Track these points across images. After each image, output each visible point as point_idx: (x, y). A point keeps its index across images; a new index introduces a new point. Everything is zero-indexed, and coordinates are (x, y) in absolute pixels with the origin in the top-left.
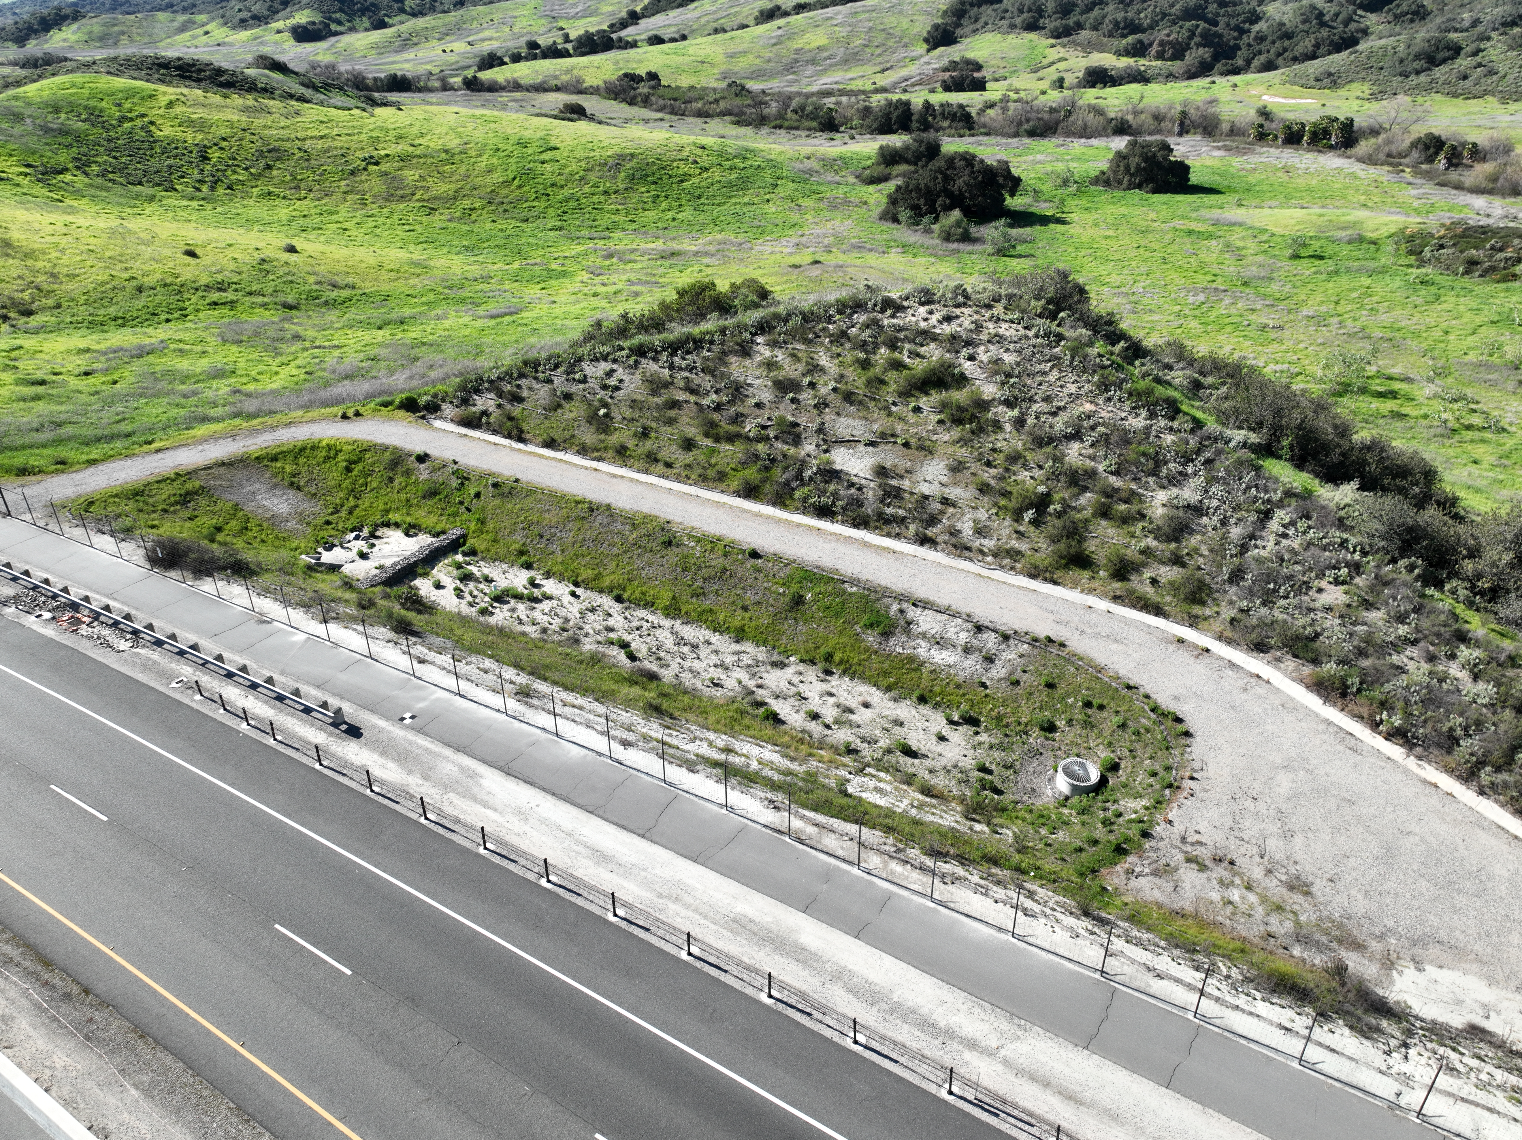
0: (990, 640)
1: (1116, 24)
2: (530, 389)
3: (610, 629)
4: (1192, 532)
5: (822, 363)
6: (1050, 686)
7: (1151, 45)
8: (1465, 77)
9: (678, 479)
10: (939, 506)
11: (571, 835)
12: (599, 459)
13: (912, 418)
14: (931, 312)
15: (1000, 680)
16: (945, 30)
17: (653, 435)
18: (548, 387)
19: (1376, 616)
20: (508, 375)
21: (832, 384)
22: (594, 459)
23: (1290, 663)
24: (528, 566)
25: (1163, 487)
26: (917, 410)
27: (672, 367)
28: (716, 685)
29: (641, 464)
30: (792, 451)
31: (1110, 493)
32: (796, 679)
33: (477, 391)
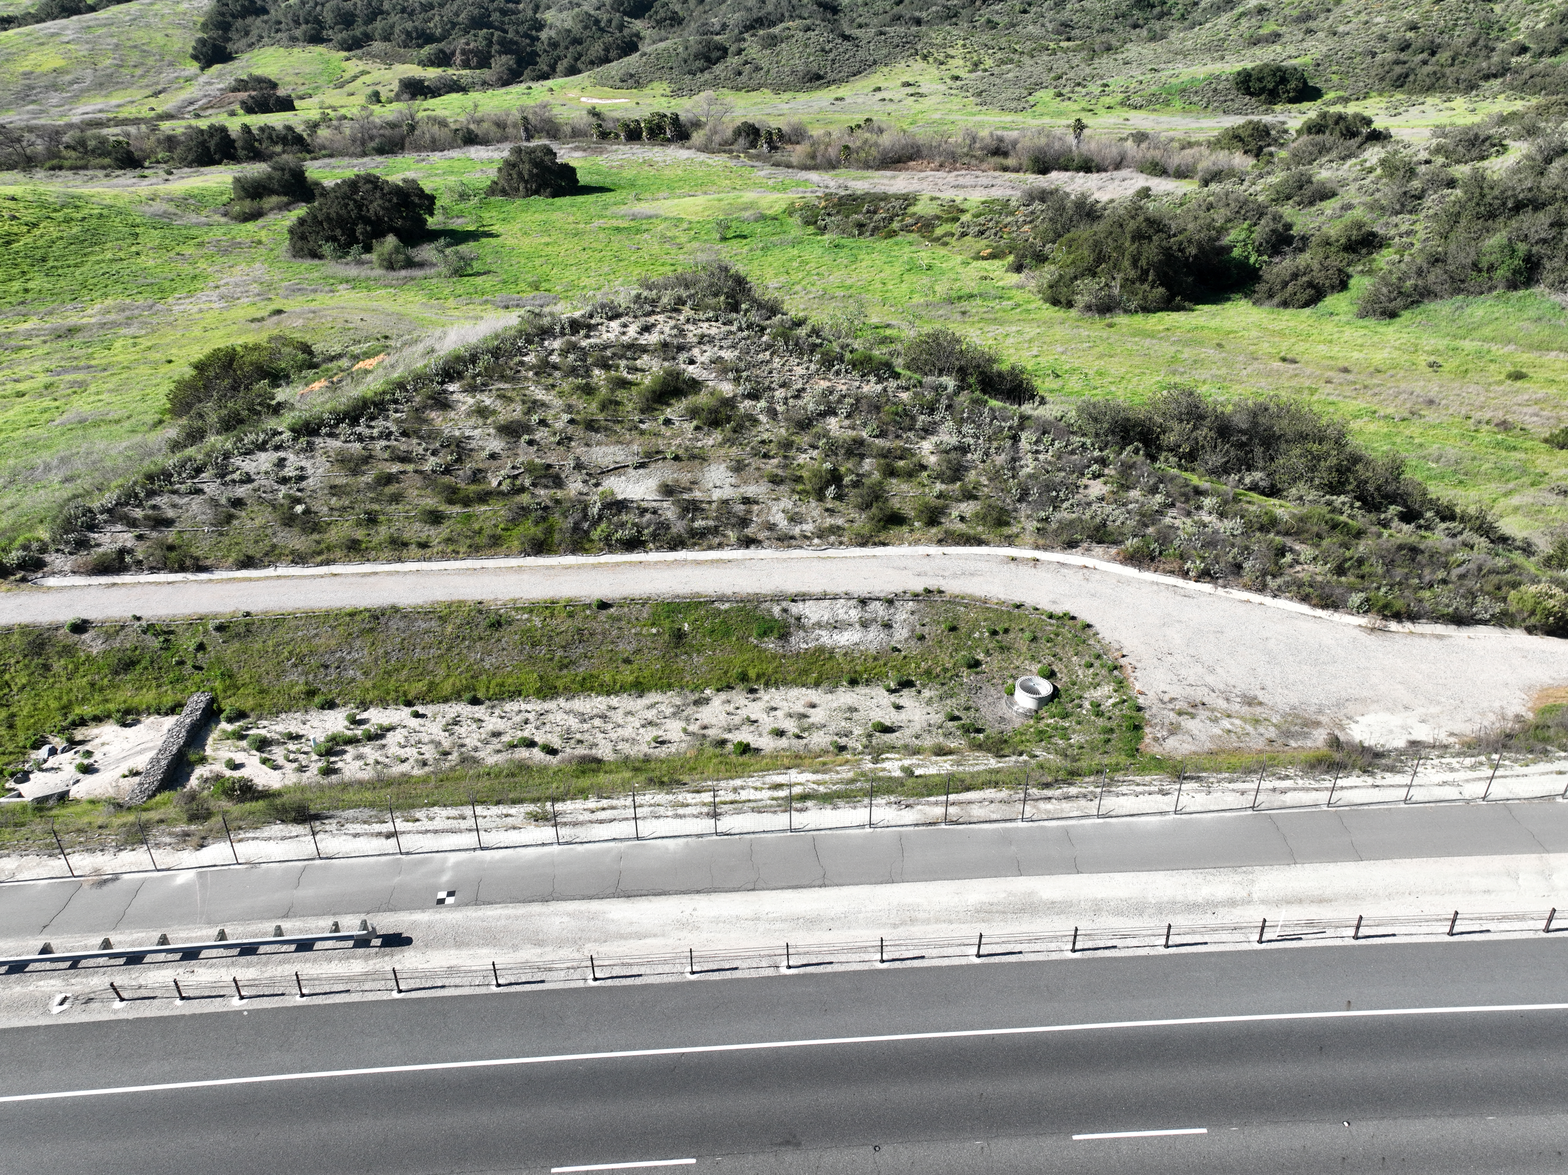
0: (878, 609)
1: (408, 34)
2: (174, 506)
3: (496, 734)
4: (967, 469)
5: (539, 397)
6: (953, 629)
7: (453, 53)
8: (740, 74)
9: (444, 556)
10: (742, 507)
11: (758, 919)
12: (327, 563)
13: (666, 431)
14: (625, 326)
15: (906, 640)
16: (214, 45)
17: (382, 518)
18: (198, 499)
19: (1135, 494)
20: (130, 497)
21: (566, 417)
22: (321, 564)
23: (1098, 549)
24: (330, 705)
25: (923, 438)
26: (668, 422)
27: (360, 438)
28: (663, 743)
29: (387, 554)
30: (560, 494)
31: (885, 454)
32: (731, 708)
33: (92, 527)
